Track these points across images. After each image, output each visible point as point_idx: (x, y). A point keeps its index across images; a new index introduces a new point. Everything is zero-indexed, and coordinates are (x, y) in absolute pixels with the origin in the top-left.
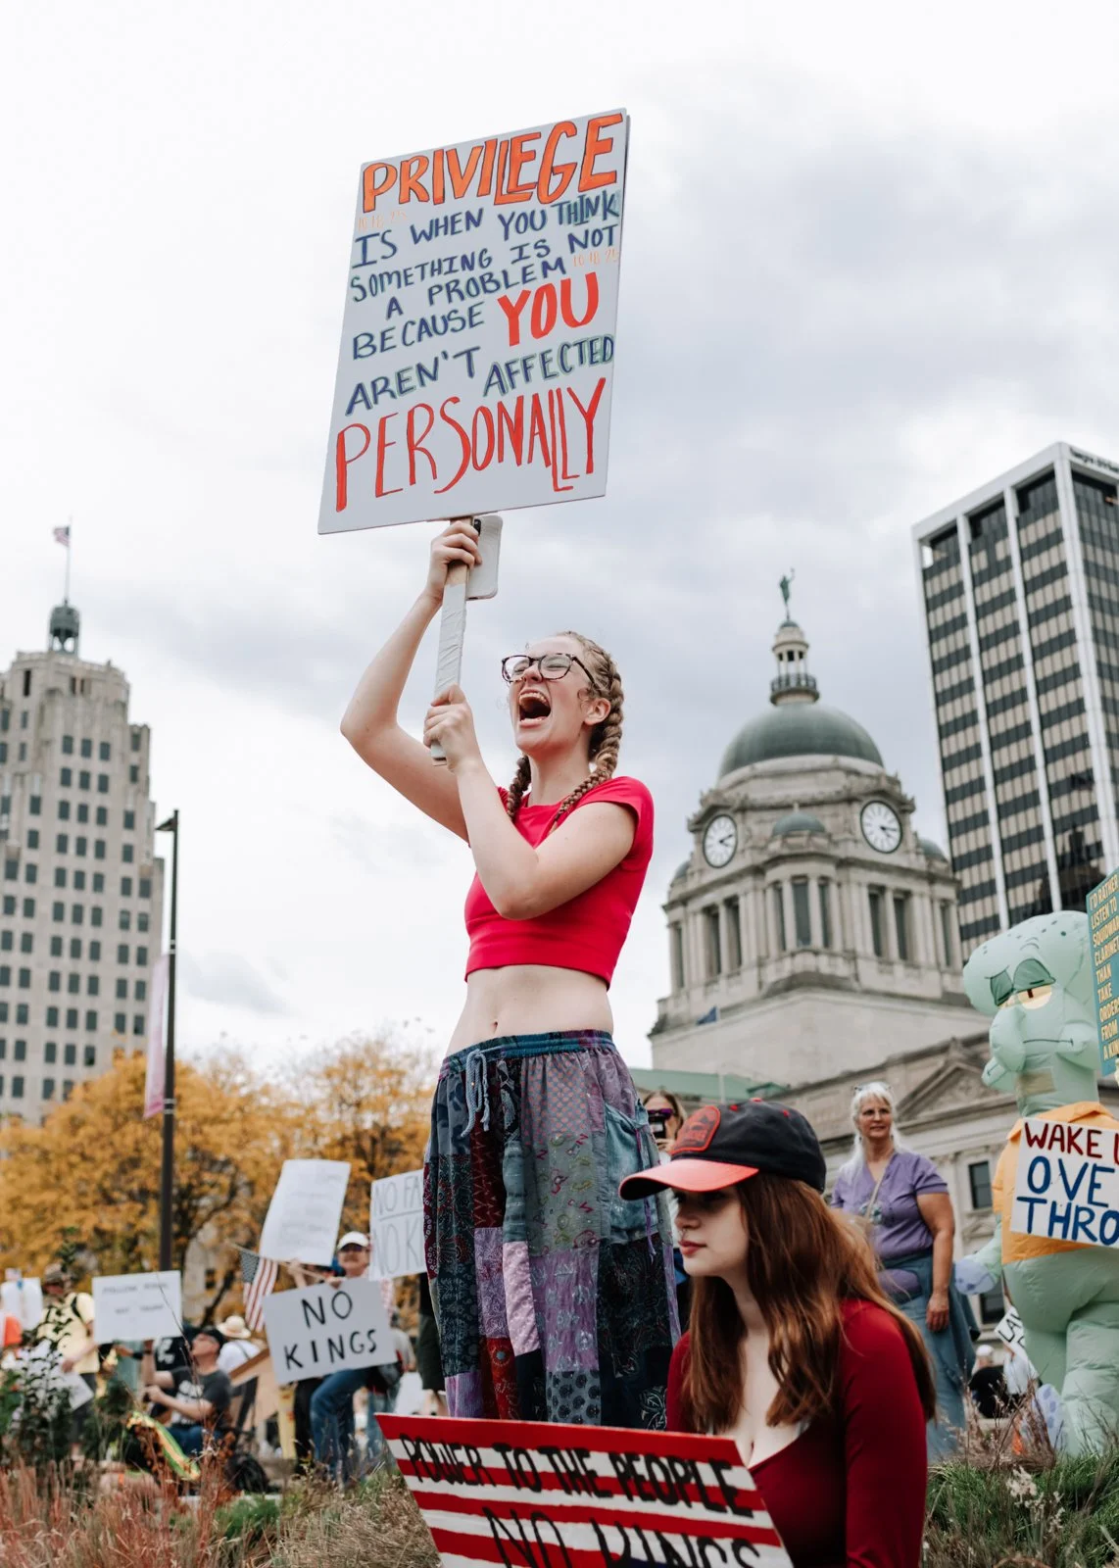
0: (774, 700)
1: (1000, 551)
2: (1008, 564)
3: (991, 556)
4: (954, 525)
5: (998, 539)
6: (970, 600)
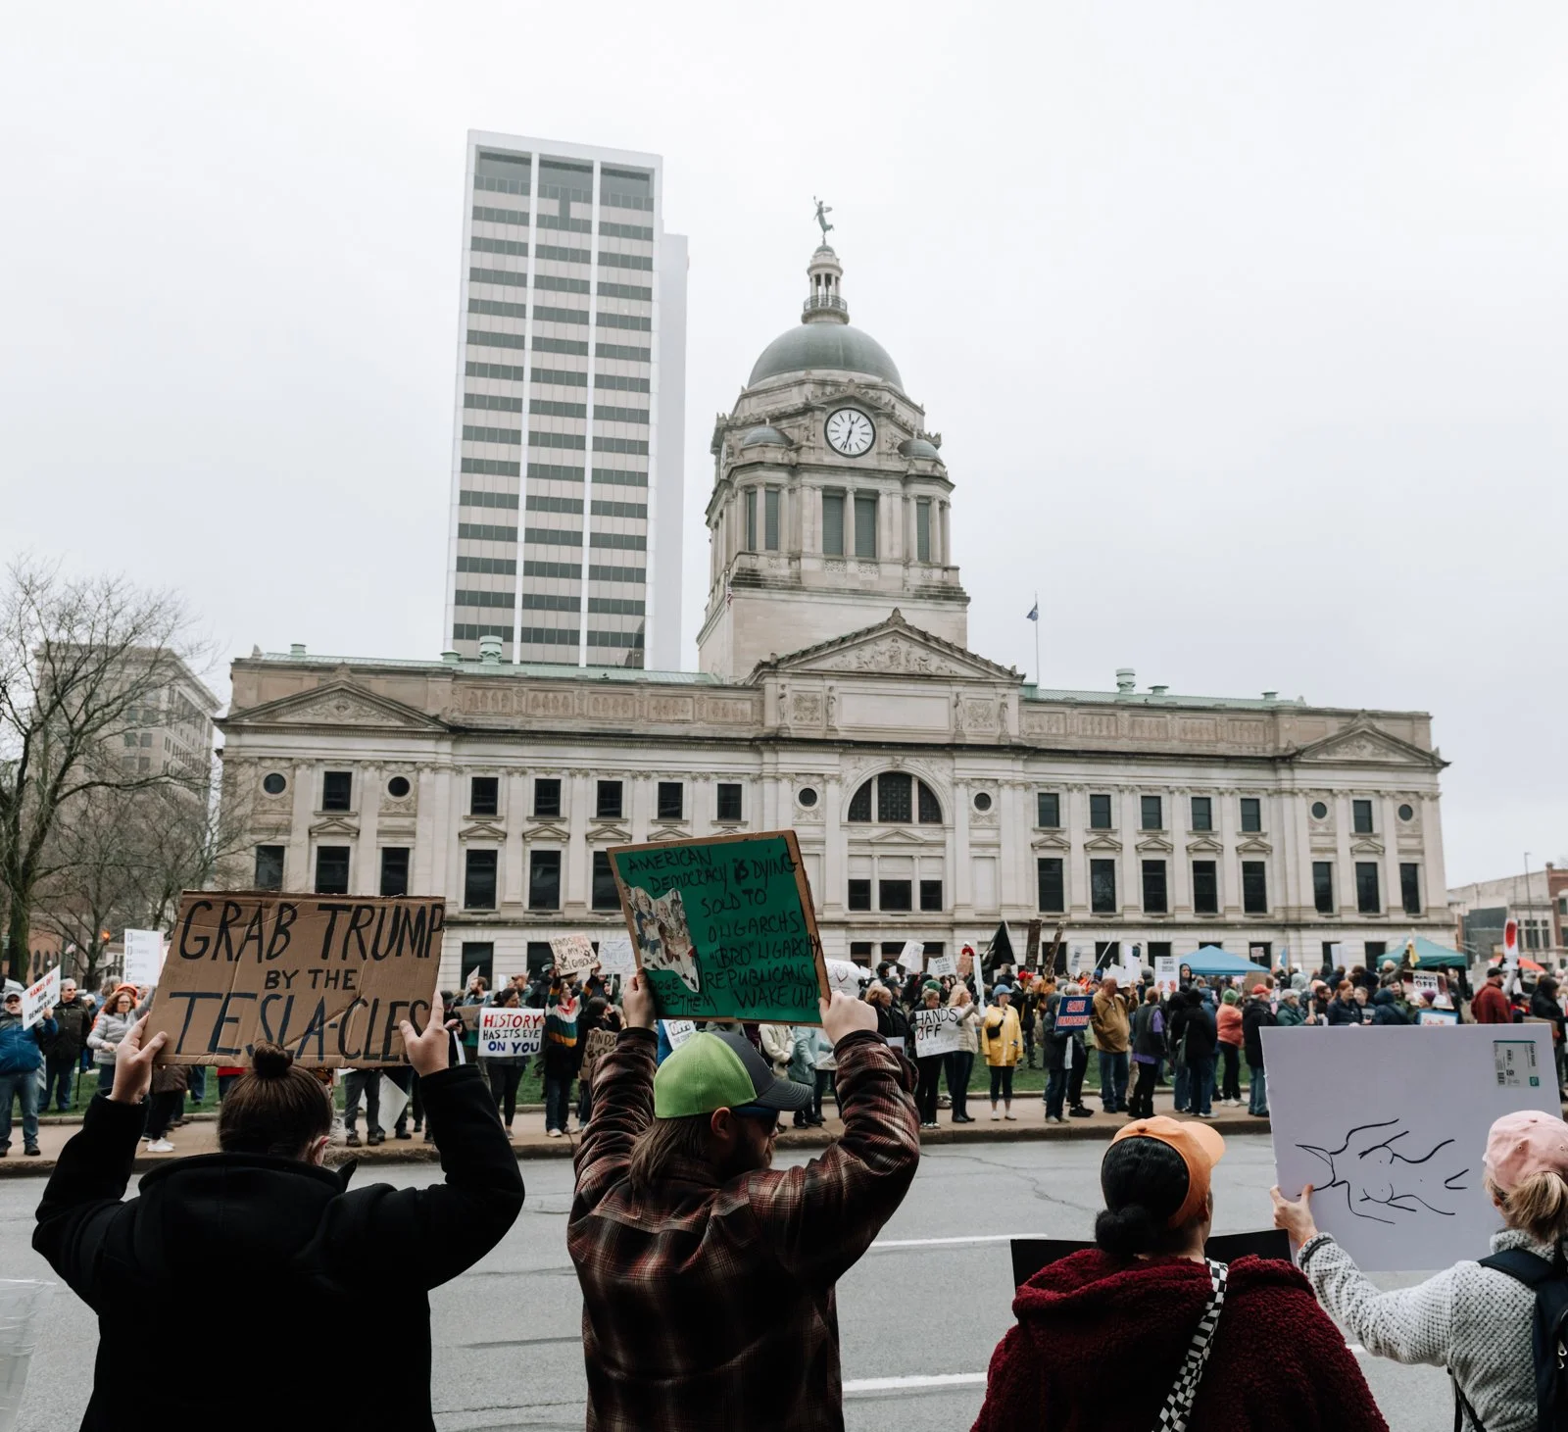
0: (806, 319)
1: (577, 210)
2: (584, 227)
3: (565, 209)
4: (527, 157)
5: (577, 199)
6: (533, 236)
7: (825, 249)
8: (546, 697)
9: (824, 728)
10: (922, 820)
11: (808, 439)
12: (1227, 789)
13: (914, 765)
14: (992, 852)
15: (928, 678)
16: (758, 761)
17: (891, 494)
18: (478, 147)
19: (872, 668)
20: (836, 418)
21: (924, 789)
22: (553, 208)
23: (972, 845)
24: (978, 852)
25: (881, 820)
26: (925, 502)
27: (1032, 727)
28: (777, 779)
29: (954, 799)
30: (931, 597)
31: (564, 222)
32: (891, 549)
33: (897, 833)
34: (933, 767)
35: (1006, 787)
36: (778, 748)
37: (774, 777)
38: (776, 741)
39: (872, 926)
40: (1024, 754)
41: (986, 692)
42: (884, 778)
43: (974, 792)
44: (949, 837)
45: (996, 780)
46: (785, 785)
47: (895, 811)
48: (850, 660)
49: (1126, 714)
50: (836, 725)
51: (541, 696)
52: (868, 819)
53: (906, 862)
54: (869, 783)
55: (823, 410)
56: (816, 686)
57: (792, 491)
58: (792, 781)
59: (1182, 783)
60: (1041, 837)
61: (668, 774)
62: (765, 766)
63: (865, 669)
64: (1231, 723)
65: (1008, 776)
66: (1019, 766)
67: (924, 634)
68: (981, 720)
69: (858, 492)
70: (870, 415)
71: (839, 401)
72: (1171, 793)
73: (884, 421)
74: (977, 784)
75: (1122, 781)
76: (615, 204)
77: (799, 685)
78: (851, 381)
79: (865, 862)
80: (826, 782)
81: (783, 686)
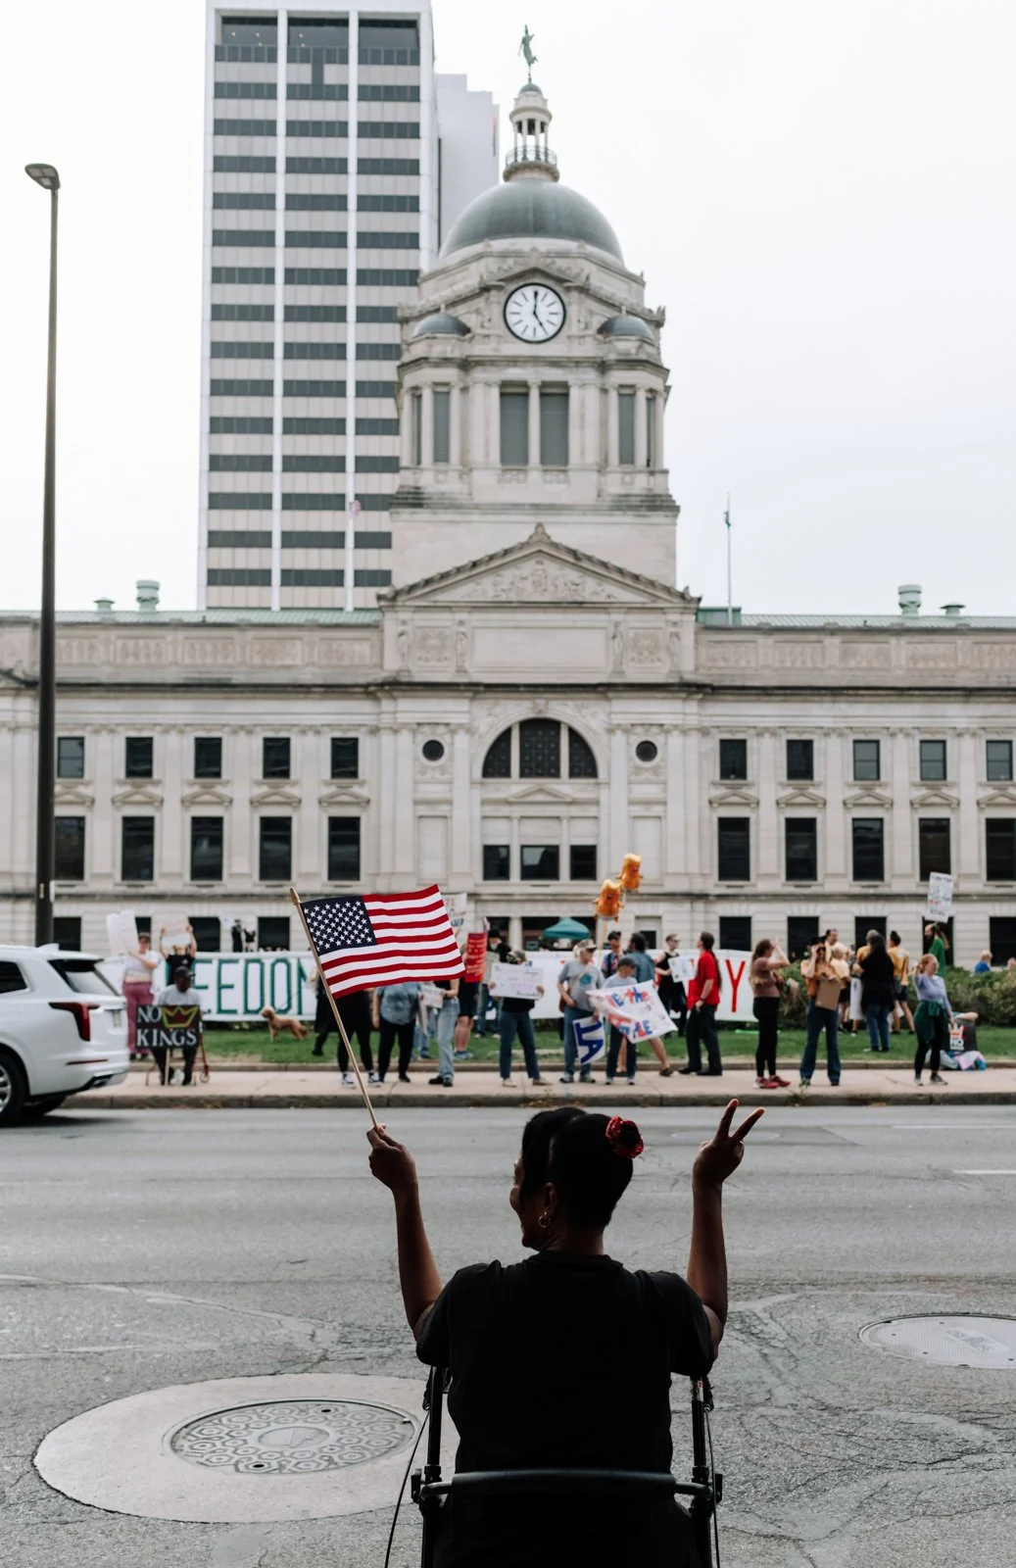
0: (508, 176)
1: (332, 74)
2: (340, 93)
3: (318, 74)
4: (272, 15)
5: (331, 61)
6: (281, 110)
7: (531, 89)
8: (136, 645)
9: (453, 669)
10: (573, 774)
11: (482, 326)
12: (967, 729)
13: (561, 710)
14: (657, 810)
15: (580, 605)
16: (375, 710)
17: (583, 385)
18: (217, 11)
19: (513, 597)
20: (517, 297)
21: (575, 737)
22: (304, 74)
23: (631, 803)
24: (638, 810)
25: (523, 775)
26: (627, 393)
27: (713, 660)
28: (396, 731)
29: (610, 749)
30: (631, 508)
31: (317, 90)
32: (583, 453)
33: (541, 791)
34: (585, 711)
35: (675, 733)
36: (396, 694)
37: (391, 728)
38: (396, 687)
39: (507, 898)
40: (697, 693)
41: (653, 620)
42: (526, 726)
43: (636, 741)
44: (603, 795)
45: (662, 725)
46: (405, 737)
47: (539, 764)
48: (486, 588)
49: (836, 640)
50: (467, 666)
51: (131, 643)
52: (507, 774)
53: (552, 824)
54: (507, 733)
55: (499, 288)
56: (443, 619)
57: (465, 390)
58: (414, 732)
59: (907, 723)
60: (722, 791)
61: (271, 727)
62: (382, 716)
63: (504, 597)
64: (976, 649)
65: (678, 720)
66: (692, 707)
67: (574, 553)
68: (645, 653)
69: (544, 385)
70: (558, 289)
71: (521, 276)
72: (893, 735)
73: (575, 295)
74: (639, 730)
75: (828, 723)
76: (376, 61)
77: (423, 619)
78: (534, 249)
79: (502, 825)
80: (453, 732)
81: (404, 623)
